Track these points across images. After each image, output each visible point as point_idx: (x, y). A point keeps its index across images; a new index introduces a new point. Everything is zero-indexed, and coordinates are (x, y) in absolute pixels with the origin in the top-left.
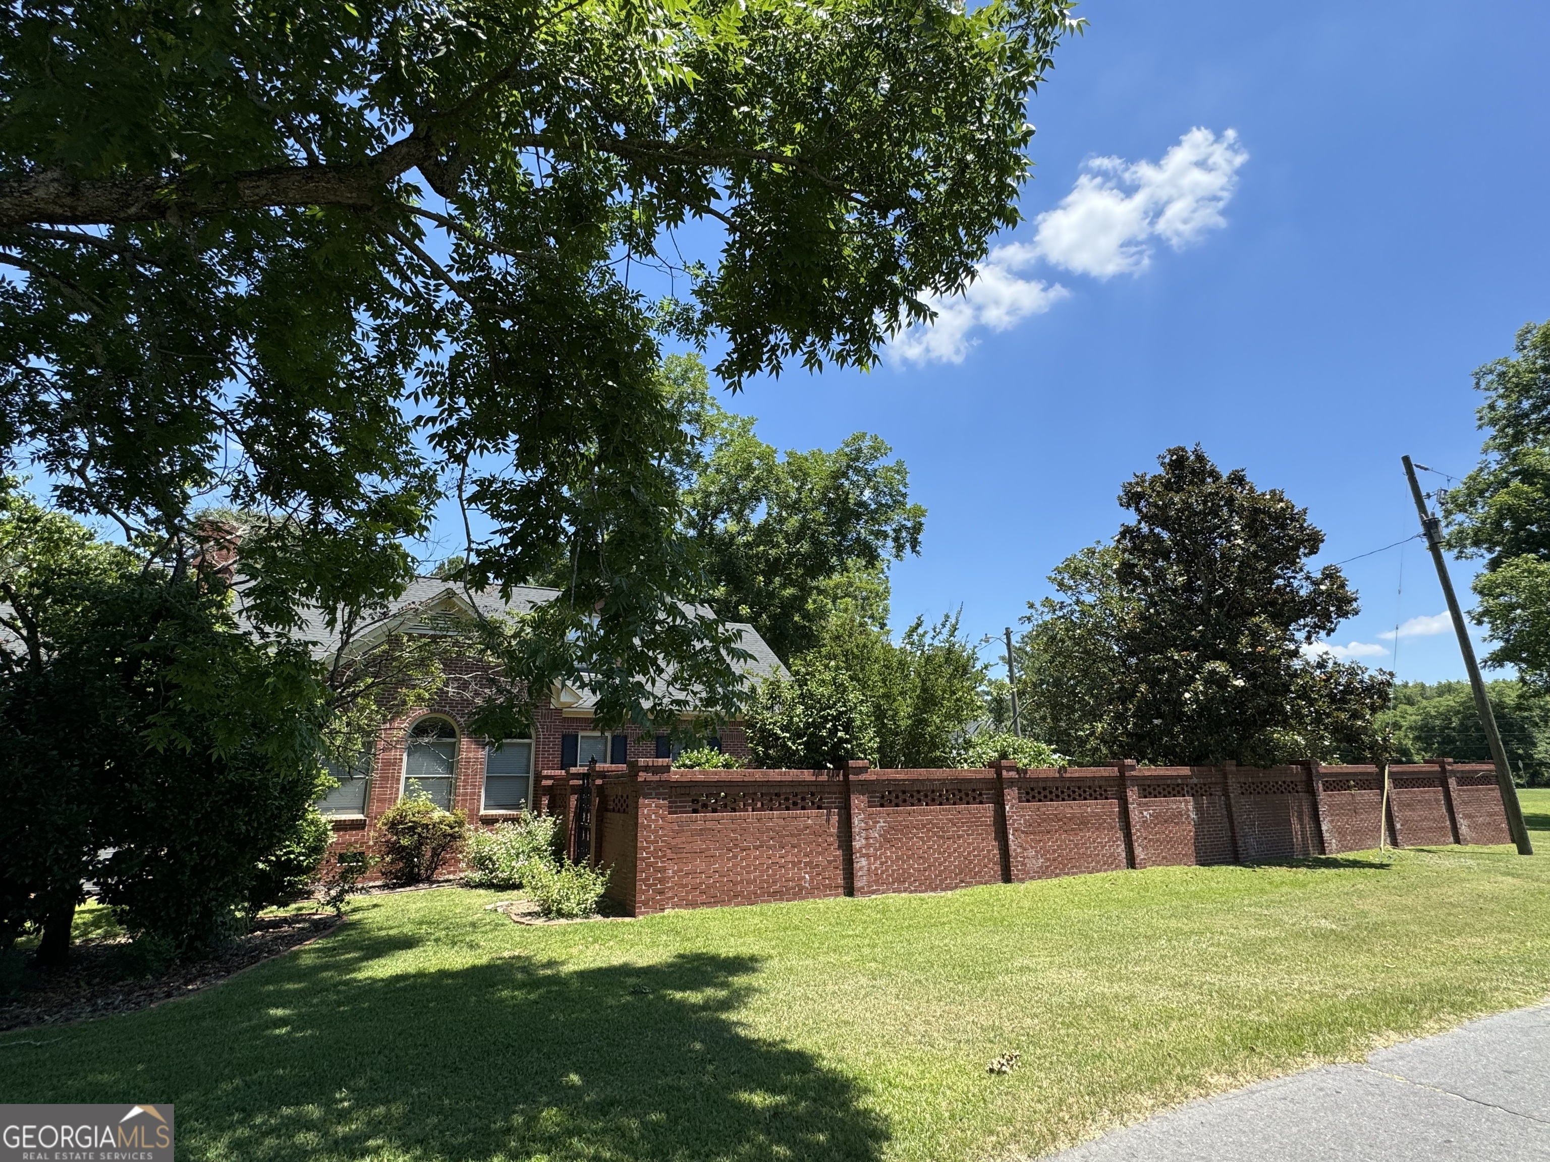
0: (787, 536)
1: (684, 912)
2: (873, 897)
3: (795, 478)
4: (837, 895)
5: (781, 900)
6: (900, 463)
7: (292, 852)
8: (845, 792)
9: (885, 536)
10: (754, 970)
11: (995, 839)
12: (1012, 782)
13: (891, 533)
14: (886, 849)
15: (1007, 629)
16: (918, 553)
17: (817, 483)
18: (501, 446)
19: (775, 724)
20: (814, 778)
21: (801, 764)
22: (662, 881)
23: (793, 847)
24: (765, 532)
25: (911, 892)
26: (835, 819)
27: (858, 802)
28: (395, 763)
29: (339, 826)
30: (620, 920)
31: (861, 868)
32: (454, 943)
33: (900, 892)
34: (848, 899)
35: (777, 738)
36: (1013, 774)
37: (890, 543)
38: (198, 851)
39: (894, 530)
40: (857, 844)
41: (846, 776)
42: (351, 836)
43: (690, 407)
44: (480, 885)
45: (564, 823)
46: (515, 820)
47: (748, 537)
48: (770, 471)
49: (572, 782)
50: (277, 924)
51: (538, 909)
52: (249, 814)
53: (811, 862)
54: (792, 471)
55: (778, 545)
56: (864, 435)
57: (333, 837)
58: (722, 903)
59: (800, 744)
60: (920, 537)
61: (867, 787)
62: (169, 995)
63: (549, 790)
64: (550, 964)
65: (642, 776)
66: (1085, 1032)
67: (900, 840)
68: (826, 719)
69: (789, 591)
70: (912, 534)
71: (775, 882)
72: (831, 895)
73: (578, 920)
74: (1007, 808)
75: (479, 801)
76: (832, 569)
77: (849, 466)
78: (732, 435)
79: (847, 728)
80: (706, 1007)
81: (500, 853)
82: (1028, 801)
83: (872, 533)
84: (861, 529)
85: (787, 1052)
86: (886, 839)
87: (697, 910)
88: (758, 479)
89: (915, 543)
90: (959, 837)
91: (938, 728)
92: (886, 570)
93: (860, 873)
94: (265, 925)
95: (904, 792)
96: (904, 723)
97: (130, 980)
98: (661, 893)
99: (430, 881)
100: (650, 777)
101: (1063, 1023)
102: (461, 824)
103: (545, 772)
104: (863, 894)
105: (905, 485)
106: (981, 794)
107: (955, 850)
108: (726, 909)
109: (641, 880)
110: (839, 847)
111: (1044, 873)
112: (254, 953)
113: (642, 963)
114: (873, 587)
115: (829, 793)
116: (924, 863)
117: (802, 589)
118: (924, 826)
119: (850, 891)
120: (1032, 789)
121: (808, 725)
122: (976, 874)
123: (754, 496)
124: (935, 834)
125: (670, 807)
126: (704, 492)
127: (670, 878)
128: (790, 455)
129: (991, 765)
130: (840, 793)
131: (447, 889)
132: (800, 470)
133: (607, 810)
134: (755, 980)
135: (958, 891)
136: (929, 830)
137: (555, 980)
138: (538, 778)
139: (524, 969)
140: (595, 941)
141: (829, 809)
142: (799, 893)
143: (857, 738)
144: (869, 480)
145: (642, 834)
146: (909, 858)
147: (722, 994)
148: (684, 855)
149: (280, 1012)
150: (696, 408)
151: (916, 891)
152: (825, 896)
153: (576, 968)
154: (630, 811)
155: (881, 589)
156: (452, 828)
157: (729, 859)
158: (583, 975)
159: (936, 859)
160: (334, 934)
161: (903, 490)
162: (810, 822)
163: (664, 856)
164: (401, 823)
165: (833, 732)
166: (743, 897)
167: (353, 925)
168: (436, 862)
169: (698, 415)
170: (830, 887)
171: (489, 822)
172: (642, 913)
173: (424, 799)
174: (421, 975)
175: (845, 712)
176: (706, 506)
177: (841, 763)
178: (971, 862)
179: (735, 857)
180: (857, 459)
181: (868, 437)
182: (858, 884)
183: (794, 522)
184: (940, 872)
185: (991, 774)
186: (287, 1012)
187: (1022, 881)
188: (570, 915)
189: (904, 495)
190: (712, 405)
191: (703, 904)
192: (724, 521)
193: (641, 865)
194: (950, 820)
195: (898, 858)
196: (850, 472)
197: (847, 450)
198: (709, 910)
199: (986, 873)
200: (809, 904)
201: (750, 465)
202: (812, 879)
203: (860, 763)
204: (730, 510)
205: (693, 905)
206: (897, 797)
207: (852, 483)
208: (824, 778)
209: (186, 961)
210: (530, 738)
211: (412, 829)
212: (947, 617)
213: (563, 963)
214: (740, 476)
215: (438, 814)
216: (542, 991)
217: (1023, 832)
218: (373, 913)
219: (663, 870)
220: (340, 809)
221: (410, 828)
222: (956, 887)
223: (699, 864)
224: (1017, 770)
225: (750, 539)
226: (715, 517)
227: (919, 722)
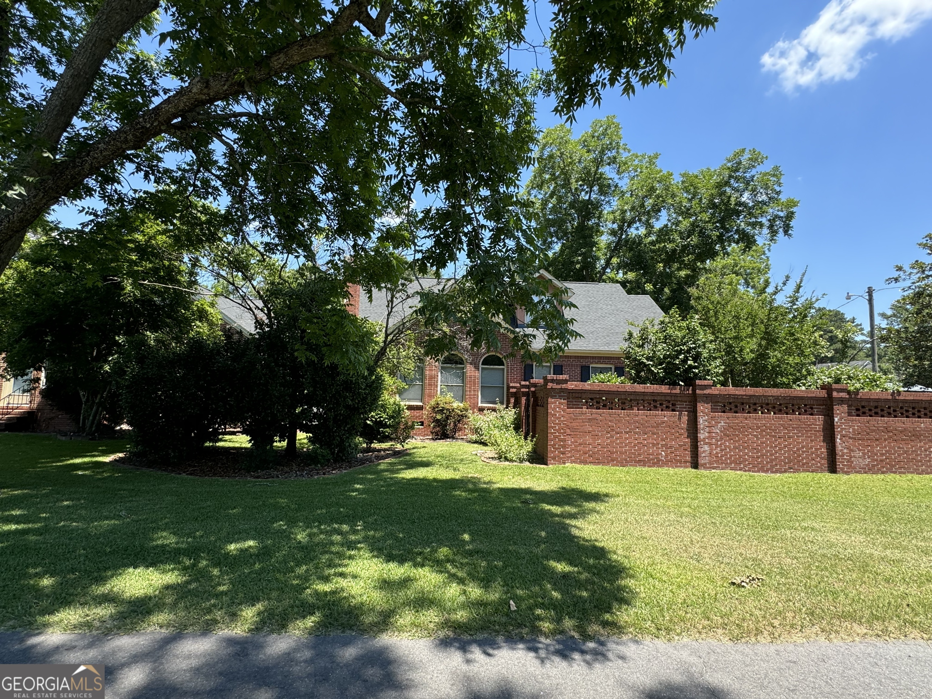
0: (681, 233)
1: (578, 466)
2: (713, 471)
3: (688, 192)
4: (686, 467)
5: (644, 466)
6: (776, 168)
7: (382, 417)
8: (694, 400)
9: (761, 225)
10: (603, 501)
11: (824, 441)
12: (842, 401)
13: (767, 224)
14: (725, 441)
15: (869, 288)
16: (790, 235)
17: (705, 193)
18: (435, 188)
19: (643, 356)
20: (669, 391)
21: (661, 382)
22: (564, 447)
23: (654, 434)
24: (664, 233)
25: (745, 471)
26: (685, 418)
27: (703, 408)
28: (434, 377)
29: (410, 408)
30: (538, 466)
31: (704, 452)
32: (448, 467)
33: (736, 470)
34: (693, 470)
35: (646, 365)
36: (844, 395)
37: (765, 231)
38: (334, 412)
39: (769, 220)
40: (702, 435)
41: (694, 390)
42: (417, 413)
43: (609, 154)
44: (476, 442)
45: (520, 411)
46: (494, 410)
47: (653, 238)
48: (667, 189)
49: (522, 390)
50: (379, 451)
51: (496, 456)
52: (353, 396)
53: (666, 444)
54: (685, 187)
55: (673, 241)
56: (743, 151)
57: (407, 413)
58: (603, 463)
59: (660, 369)
60: (792, 224)
61: (710, 399)
62: (324, 474)
63: (515, 395)
64: (490, 482)
65: (550, 385)
66: (835, 575)
67: (737, 435)
68: (680, 352)
69: (683, 273)
70: (785, 222)
71: (639, 455)
72: (682, 467)
73: (515, 464)
74: (836, 419)
75: (478, 398)
76: (715, 254)
77: (730, 177)
78: (641, 168)
79: (696, 358)
80: (562, 515)
81: (484, 426)
82: (858, 415)
83: (749, 224)
84: (741, 222)
85: (595, 547)
86: (725, 434)
87: (587, 466)
88: (658, 197)
89: (787, 229)
90: (789, 437)
91: (778, 360)
92: (767, 252)
93: (703, 455)
94: (375, 450)
95: (743, 404)
96: (749, 356)
97: (313, 466)
98: (563, 453)
99: (453, 438)
100: (555, 386)
101: (817, 567)
102: (466, 410)
103: (511, 385)
104: (706, 468)
105: (780, 185)
106: (812, 408)
107: (785, 446)
108: (604, 467)
109: (550, 445)
110: (688, 437)
111: (870, 470)
112: (362, 462)
113: (538, 488)
114: (754, 265)
115: (681, 401)
116: (757, 452)
117: (694, 270)
118: (758, 427)
119: (695, 465)
120: (863, 407)
121: (665, 357)
122: (803, 464)
123: (656, 209)
124: (768, 434)
125: (568, 404)
126: (622, 210)
127: (569, 445)
128: (683, 175)
129: (823, 387)
130: (690, 402)
131: (460, 442)
132: (692, 185)
133: (538, 406)
134: (600, 506)
135: (786, 475)
136: (762, 431)
137: (485, 490)
138: (509, 387)
139: (474, 483)
140: (519, 475)
141: (681, 412)
142: (657, 463)
143: (704, 366)
144: (748, 184)
145: (551, 419)
146: (745, 448)
147: (574, 510)
148: (578, 433)
149: (358, 486)
150: (614, 153)
151: (749, 471)
152: (676, 467)
153: (501, 486)
154: (545, 405)
155: (763, 266)
156: (461, 411)
157: (608, 438)
158: (501, 490)
159: (767, 451)
160: (400, 457)
161: (778, 189)
162: (666, 419)
163: (565, 433)
164: (437, 407)
165: (685, 361)
166: (618, 461)
167: (409, 454)
168: (455, 429)
169: (615, 158)
170: (680, 462)
171: (481, 410)
172: (552, 464)
173: (449, 396)
174: (424, 479)
175: (694, 348)
176: (623, 220)
177: (690, 382)
178: (799, 456)
179: (612, 437)
180: (737, 170)
181: (747, 151)
182: (701, 461)
183: (685, 224)
184: (772, 461)
185: (823, 394)
186: (361, 487)
187: (847, 473)
188: (511, 461)
189: (778, 193)
190: (624, 149)
191: (591, 463)
192: (637, 229)
193: (551, 437)
194: (782, 425)
195: (735, 448)
196: (732, 181)
197: (729, 165)
198: (594, 467)
199: (813, 464)
200: (664, 470)
201: (653, 187)
202: (667, 455)
203: (705, 382)
204: (640, 220)
205: (584, 462)
206: (736, 407)
207: (734, 189)
208: (677, 391)
209: (336, 461)
210: (503, 365)
211: (442, 411)
212: (788, 278)
213: (494, 483)
214: (646, 196)
215: (455, 405)
216: (476, 494)
217: (850, 438)
218: (422, 450)
219: (564, 440)
220: (409, 400)
221: (440, 410)
222: (785, 471)
223: (588, 439)
224: (849, 392)
225: (654, 239)
226: (629, 226)
227: (762, 356)
